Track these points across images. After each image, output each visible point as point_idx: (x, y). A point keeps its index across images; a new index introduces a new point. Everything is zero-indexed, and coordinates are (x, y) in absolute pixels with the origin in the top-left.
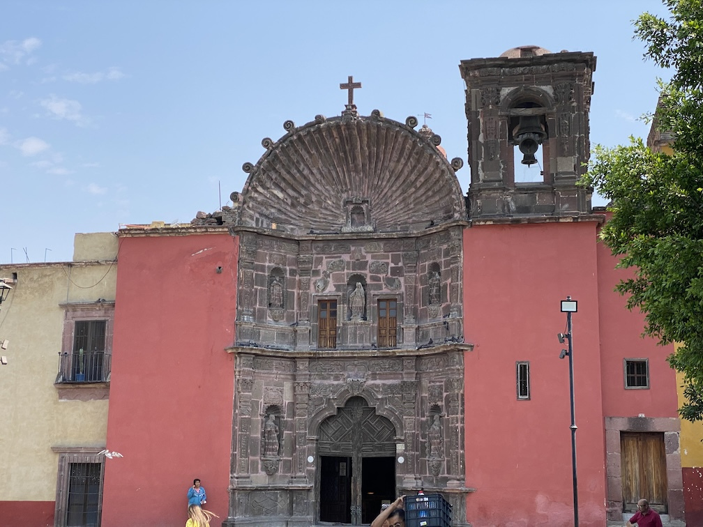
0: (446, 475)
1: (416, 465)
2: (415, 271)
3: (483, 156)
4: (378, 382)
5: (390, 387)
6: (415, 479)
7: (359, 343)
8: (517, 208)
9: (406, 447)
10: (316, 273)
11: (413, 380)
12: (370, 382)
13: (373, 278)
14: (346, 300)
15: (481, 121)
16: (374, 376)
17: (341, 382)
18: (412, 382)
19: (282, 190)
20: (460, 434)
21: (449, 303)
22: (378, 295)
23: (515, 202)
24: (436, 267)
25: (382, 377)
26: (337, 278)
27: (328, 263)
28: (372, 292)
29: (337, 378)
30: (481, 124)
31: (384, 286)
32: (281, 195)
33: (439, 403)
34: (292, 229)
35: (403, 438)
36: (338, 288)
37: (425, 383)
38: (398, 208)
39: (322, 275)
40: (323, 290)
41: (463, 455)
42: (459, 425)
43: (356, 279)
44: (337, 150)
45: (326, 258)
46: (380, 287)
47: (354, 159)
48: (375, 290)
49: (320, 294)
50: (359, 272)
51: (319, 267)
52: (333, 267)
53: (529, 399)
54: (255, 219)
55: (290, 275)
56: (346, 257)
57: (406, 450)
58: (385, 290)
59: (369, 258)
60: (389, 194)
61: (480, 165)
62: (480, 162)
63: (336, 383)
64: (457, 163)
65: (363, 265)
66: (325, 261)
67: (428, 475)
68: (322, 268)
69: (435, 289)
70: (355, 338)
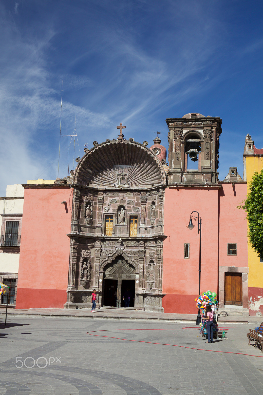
0: (155, 288)
1: (143, 284)
2: (146, 205)
3: (174, 158)
5: (134, 252)
6: (143, 289)
7: (122, 233)
9: (139, 276)
12: (126, 250)
13: (128, 207)
15: (174, 144)
16: (127, 247)
17: (114, 249)
18: (143, 250)
19: (92, 170)
20: (161, 272)
21: (158, 218)
23: (187, 178)
25: (131, 247)
28: (128, 213)
29: (112, 247)
33: (153, 259)
34: (95, 186)
35: (138, 273)
37: (148, 251)
39: (107, 205)
40: (108, 211)
42: (160, 268)
46: (131, 211)
47: (122, 158)
49: (106, 213)
50: (122, 204)
52: (112, 202)
53: (189, 259)
55: (94, 205)
56: (117, 198)
59: (127, 199)
61: (173, 162)
64: (163, 161)
65: (124, 202)
66: (109, 199)
67: (148, 288)
68: (108, 202)
69: (153, 212)
70: (120, 232)
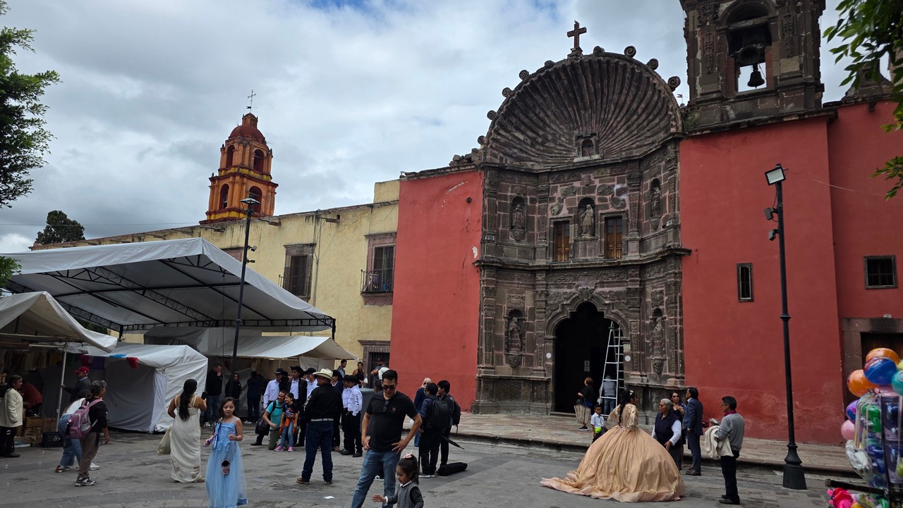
0: (668, 373)
1: (640, 364)
2: (639, 190)
3: (701, 72)
4: (607, 289)
5: (617, 294)
6: (641, 376)
7: (590, 256)
8: (737, 115)
9: (632, 347)
10: (553, 200)
11: (638, 286)
12: (599, 290)
13: (600, 200)
14: (577, 220)
15: (699, 39)
16: (602, 284)
17: (573, 290)
18: (636, 289)
19: (523, 133)
20: (678, 335)
21: (668, 213)
22: (605, 214)
23: (735, 110)
24: (656, 183)
25: (609, 284)
26: (569, 202)
27: (561, 190)
28: (600, 212)
29: (570, 286)
30: (699, 42)
31: (610, 206)
32: (521, 137)
33: (661, 307)
34: (532, 165)
35: (629, 338)
36: (570, 210)
37: (649, 290)
38: (623, 136)
39: (557, 201)
40: (558, 213)
41: (682, 355)
42: (678, 326)
43: (585, 202)
44: (566, 92)
45: (560, 186)
46: (607, 207)
47: (582, 99)
48: (602, 209)
49: (555, 217)
50: (588, 195)
51: (555, 195)
52: (565, 194)
53: (752, 301)
54: (499, 157)
55: (530, 202)
56: (577, 184)
57: (632, 350)
58: (611, 209)
59: (597, 183)
60: (615, 125)
61: (698, 81)
62: (698, 78)
63: (569, 291)
64: (674, 82)
65: (592, 190)
66: (559, 189)
67: (652, 373)
68: (558, 195)
69: (655, 202)
70: (585, 253)
